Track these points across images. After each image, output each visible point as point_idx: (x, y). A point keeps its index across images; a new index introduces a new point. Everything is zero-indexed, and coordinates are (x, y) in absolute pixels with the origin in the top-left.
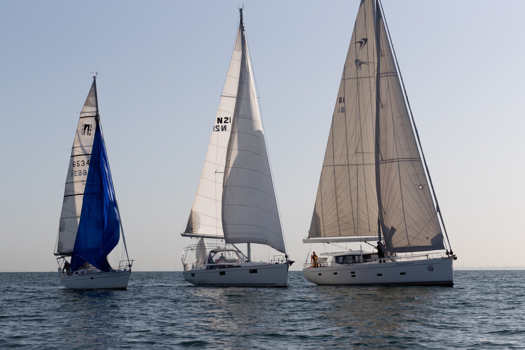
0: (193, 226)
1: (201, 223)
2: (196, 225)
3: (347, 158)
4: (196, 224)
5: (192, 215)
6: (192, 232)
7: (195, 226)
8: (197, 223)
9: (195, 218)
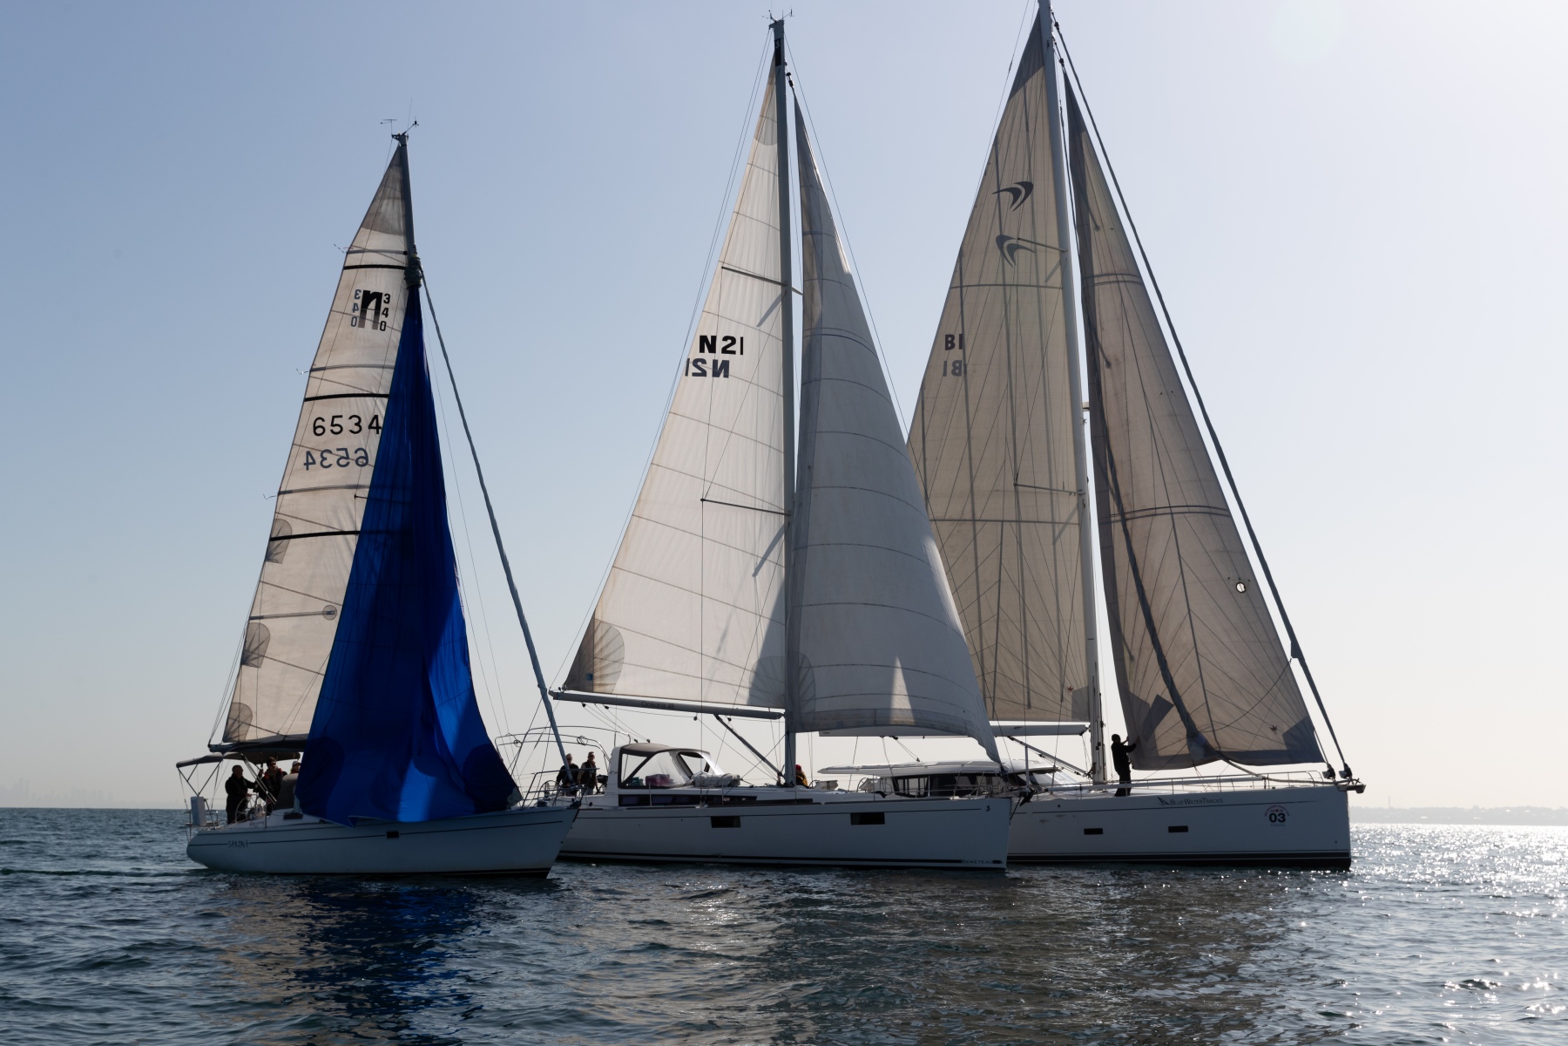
0: (597, 666)
1: (625, 661)
2: (607, 666)
3: (970, 501)
4: (606, 662)
5: (594, 632)
6: (593, 685)
7: (601, 668)
8: (612, 658)
9: (604, 642)
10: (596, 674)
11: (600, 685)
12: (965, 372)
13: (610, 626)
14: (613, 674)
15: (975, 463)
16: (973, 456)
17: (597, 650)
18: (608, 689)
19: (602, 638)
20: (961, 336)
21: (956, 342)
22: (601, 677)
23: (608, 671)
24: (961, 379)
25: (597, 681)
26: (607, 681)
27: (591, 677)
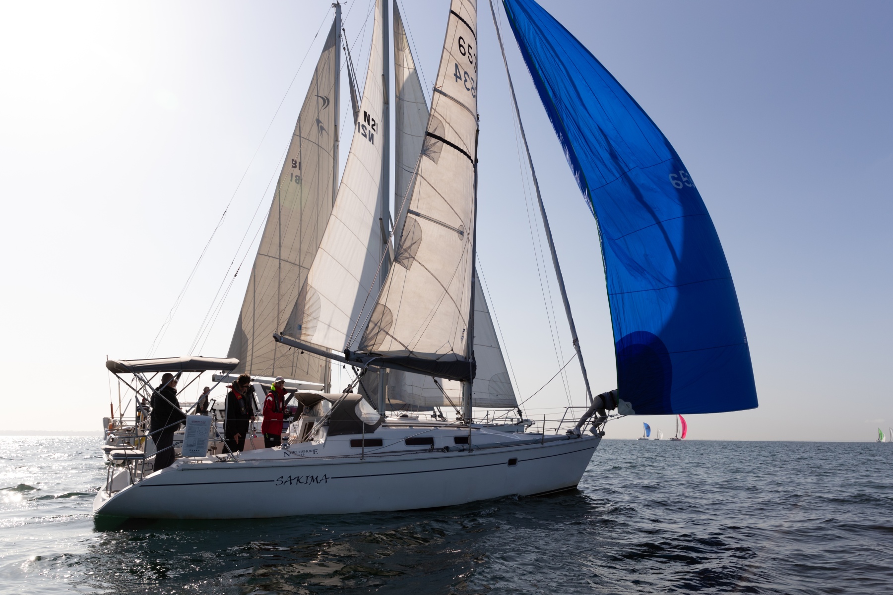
3: (299, 255)
5: (306, 293)
6: (301, 334)
7: (307, 322)
8: (314, 315)
9: (311, 303)
10: (303, 326)
11: (306, 335)
12: (301, 183)
13: (316, 291)
14: (312, 327)
15: (303, 234)
16: (302, 230)
17: (306, 308)
18: (308, 338)
19: (310, 299)
20: (300, 163)
21: (297, 165)
22: (306, 328)
23: (310, 325)
24: (299, 186)
25: (303, 331)
26: (309, 332)
27: (300, 327)
